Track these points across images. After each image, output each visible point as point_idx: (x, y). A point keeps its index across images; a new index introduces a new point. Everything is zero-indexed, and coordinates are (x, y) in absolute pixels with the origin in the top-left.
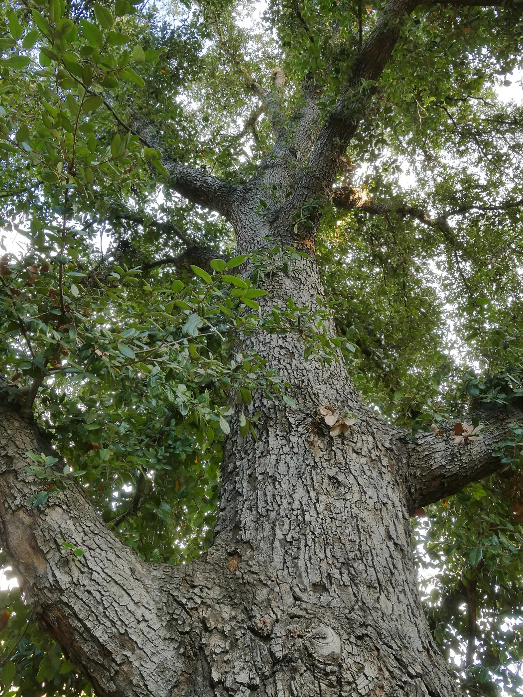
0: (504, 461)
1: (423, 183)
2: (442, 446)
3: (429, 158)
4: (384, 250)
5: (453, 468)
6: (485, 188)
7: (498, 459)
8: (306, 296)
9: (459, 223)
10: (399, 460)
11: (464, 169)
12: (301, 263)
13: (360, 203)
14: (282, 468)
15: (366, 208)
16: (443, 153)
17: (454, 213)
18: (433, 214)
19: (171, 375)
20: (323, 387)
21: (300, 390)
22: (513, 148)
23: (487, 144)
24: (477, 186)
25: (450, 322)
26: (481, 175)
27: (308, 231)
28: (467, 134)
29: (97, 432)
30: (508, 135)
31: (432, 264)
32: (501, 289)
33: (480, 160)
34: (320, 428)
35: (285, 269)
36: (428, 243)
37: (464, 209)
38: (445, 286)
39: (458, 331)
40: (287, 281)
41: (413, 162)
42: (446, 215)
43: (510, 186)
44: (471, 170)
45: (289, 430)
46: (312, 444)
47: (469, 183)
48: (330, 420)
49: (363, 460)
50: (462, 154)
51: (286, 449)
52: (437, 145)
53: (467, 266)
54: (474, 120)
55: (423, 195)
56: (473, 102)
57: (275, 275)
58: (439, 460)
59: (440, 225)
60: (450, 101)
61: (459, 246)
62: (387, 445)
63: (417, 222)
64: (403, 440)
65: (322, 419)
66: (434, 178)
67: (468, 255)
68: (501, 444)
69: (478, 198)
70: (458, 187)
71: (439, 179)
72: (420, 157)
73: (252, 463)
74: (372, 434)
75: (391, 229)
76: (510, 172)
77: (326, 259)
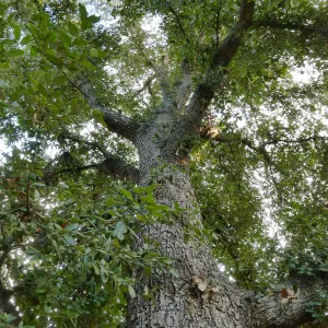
0: (314, 316)
1: (250, 124)
2: (273, 304)
3: (254, 110)
4: (227, 163)
5: (281, 320)
6: (287, 130)
7: (310, 314)
8: (183, 197)
9: (273, 149)
10: (246, 315)
11: (274, 118)
12: (180, 175)
13: (214, 136)
14: (169, 320)
15: (217, 138)
16: (262, 107)
17: (269, 143)
18: (257, 143)
19: (99, 256)
20: (195, 260)
21: (180, 263)
22: (303, 107)
23: (288, 104)
24: (283, 128)
25: (267, 210)
26: (285, 122)
27: (185, 155)
28: (276, 98)
29: (44, 295)
30: (300, 100)
31: (256, 174)
32: (297, 191)
33: (284, 112)
34: (195, 292)
35: (171, 179)
36: (254, 161)
37: (275, 142)
38: (264, 188)
39: (272, 216)
40: (172, 187)
41: (244, 112)
42: (265, 144)
43: (302, 129)
44: (279, 118)
45: (174, 292)
46: (189, 303)
47: (277, 126)
48: (202, 287)
49: (223, 315)
50: (273, 109)
51: (172, 307)
52: (258, 103)
53: (277, 176)
54: (280, 90)
55: (250, 132)
56: (279, 79)
57: (163, 182)
58: (271, 314)
59: (261, 150)
60: (267, 78)
61: (273, 163)
62: (238, 304)
63: (247, 147)
64: (248, 300)
65: (197, 286)
66: (257, 122)
67: (278, 169)
68: (311, 303)
69: (283, 135)
70: (271, 128)
71: (260, 123)
72: (248, 109)
73: (148, 316)
74: (229, 296)
75: (232, 152)
76: (302, 120)
77: (193, 169)
